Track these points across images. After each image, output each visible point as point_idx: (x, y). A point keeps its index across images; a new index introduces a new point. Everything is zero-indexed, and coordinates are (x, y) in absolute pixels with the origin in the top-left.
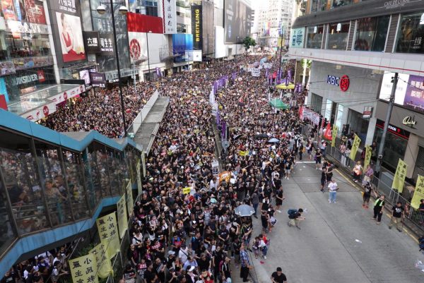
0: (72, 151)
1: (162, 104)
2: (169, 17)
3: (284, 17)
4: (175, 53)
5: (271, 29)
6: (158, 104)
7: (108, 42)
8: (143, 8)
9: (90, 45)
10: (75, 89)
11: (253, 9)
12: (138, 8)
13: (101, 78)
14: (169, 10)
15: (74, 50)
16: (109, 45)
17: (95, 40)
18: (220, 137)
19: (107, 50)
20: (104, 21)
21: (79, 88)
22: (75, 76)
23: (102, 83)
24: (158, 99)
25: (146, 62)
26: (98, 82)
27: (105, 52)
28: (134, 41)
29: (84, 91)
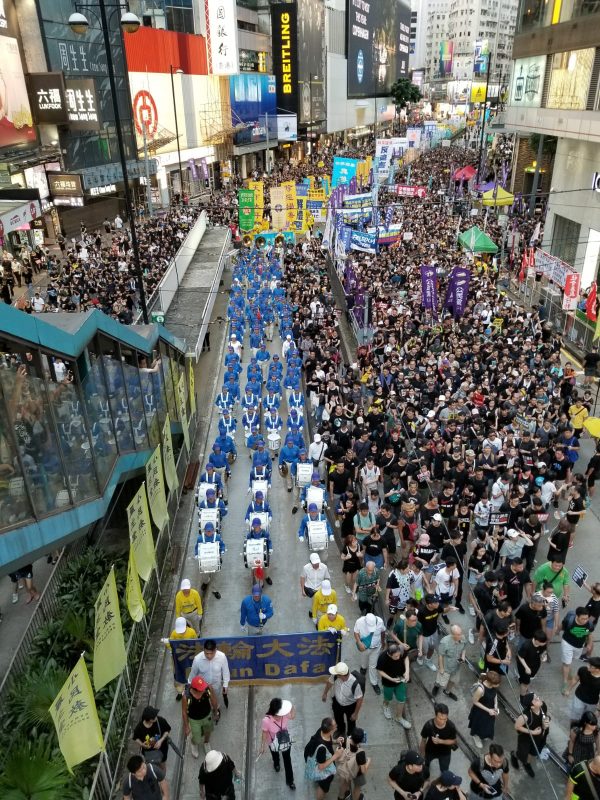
0: (62, 357)
1: (216, 245)
2: (222, 33)
3: (485, 29)
4: (235, 122)
5: (456, 60)
6: (207, 245)
7: (85, 99)
8: (159, 12)
9: (45, 107)
10: (19, 212)
11: (413, 10)
12: (149, 12)
13: (74, 184)
14: (220, 16)
15: (10, 119)
16: (86, 106)
17: (55, 94)
18: (349, 320)
19: (83, 117)
20: (72, 47)
21: (27, 208)
22: (16, 179)
23: (76, 196)
24: (206, 234)
25: (173, 145)
26: (67, 194)
27: (80, 122)
28: (143, 94)
29: (39, 215)
